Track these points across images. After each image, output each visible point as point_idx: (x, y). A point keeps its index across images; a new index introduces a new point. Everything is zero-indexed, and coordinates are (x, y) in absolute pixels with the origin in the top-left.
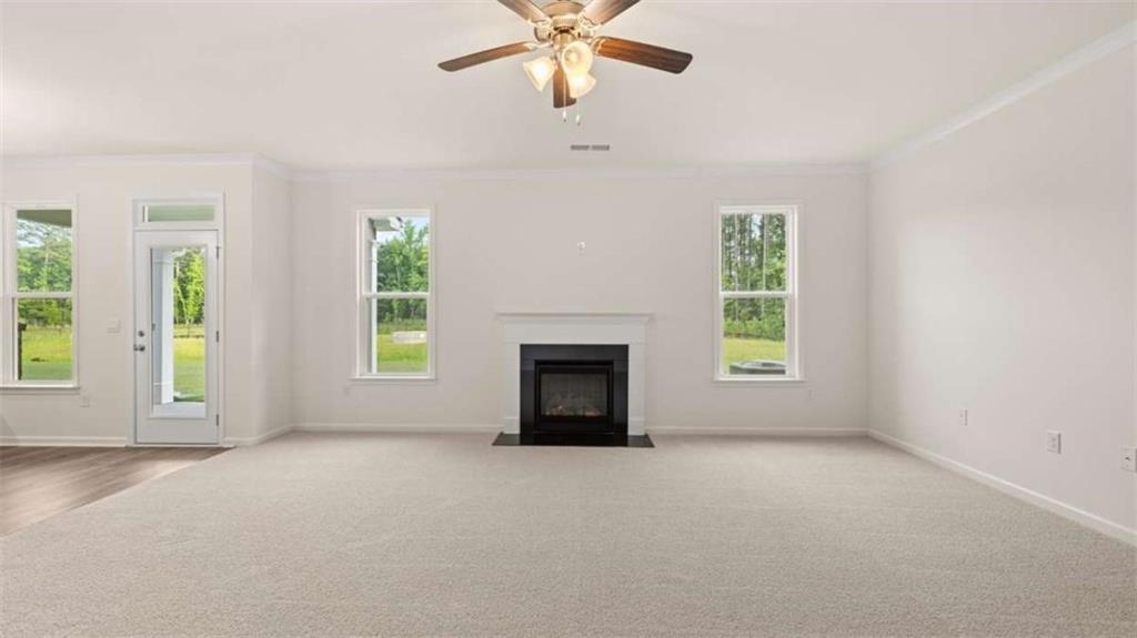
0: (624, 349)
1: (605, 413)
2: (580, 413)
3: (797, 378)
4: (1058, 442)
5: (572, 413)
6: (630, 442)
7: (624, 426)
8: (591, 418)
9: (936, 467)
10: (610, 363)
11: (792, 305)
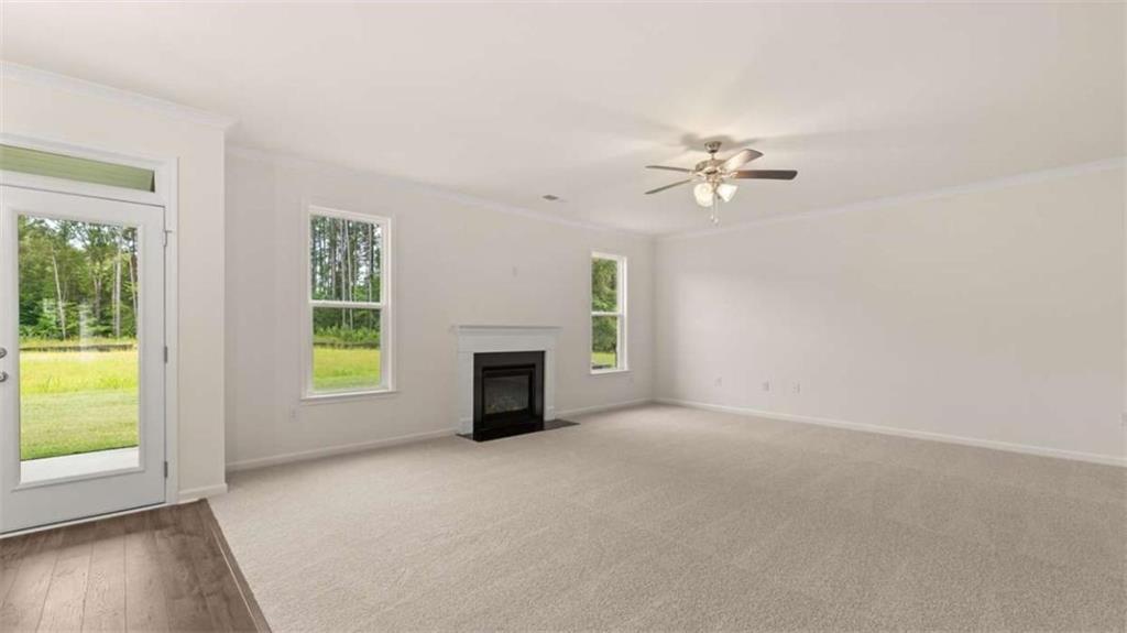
0: (542, 354)
1: (526, 405)
2: (508, 409)
3: (626, 369)
4: (767, 386)
5: (503, 410)
6: (546, 425)
7: (541, 416)
8: (517, 412)
9: (704, 410)
10: (533, 366)
11: (622, 321)
